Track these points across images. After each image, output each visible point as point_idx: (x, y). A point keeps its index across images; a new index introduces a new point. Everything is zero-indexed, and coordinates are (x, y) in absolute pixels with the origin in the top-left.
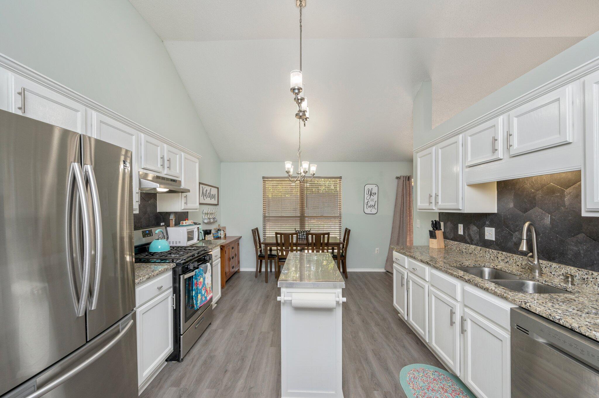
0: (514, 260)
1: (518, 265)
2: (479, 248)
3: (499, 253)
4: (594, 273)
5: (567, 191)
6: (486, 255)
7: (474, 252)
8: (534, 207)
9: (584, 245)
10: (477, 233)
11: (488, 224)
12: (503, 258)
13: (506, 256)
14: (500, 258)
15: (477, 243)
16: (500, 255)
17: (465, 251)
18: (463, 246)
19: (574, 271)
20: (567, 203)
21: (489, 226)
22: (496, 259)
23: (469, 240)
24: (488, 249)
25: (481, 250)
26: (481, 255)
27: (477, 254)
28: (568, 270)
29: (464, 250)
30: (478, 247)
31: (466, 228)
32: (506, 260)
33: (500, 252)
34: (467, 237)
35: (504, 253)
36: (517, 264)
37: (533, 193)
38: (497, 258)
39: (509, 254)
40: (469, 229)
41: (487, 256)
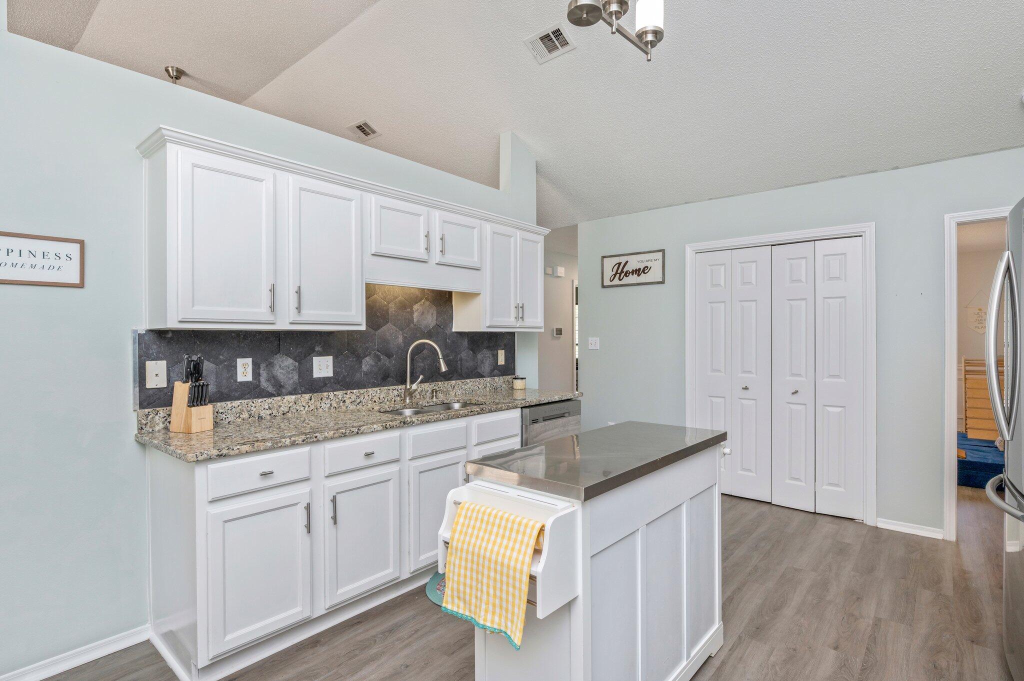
0: (370, 396)
1: (375, 402)
2: (307, 396)
3: (346, 394)
4: (439, 383)
5: (416, 307)
6: (323, 404)
7: (295, 406)
8: (387, 322)
9: (428, 360)
10: (293, 370)
11: (318, 351)
12: (353, 397)
13: (358, 395)
14: (348, 401)
15: (295, 389)
16: (348, 396)
17: (268, 412)
18: (260, 406)
19: (427, 386)
20: (415, 320)
21: (321, 354)
22: (341, 404)
23: (271, 389)
24: (325, 394)
25: (311, 400)
26: (312, 407)
27: (302, 408)
28: (423, 387)
29: (265, 413)
30: (304, 395)
31: (263, 366)
32: (358, 401)
33: (349, 391)
34: (264, 384)
35: (355, 391)
36: (374, 400)
37: (386, 306)
38: (344, 401)
39: (362, 391)
40: (270, 365)
41: (325, 405)
